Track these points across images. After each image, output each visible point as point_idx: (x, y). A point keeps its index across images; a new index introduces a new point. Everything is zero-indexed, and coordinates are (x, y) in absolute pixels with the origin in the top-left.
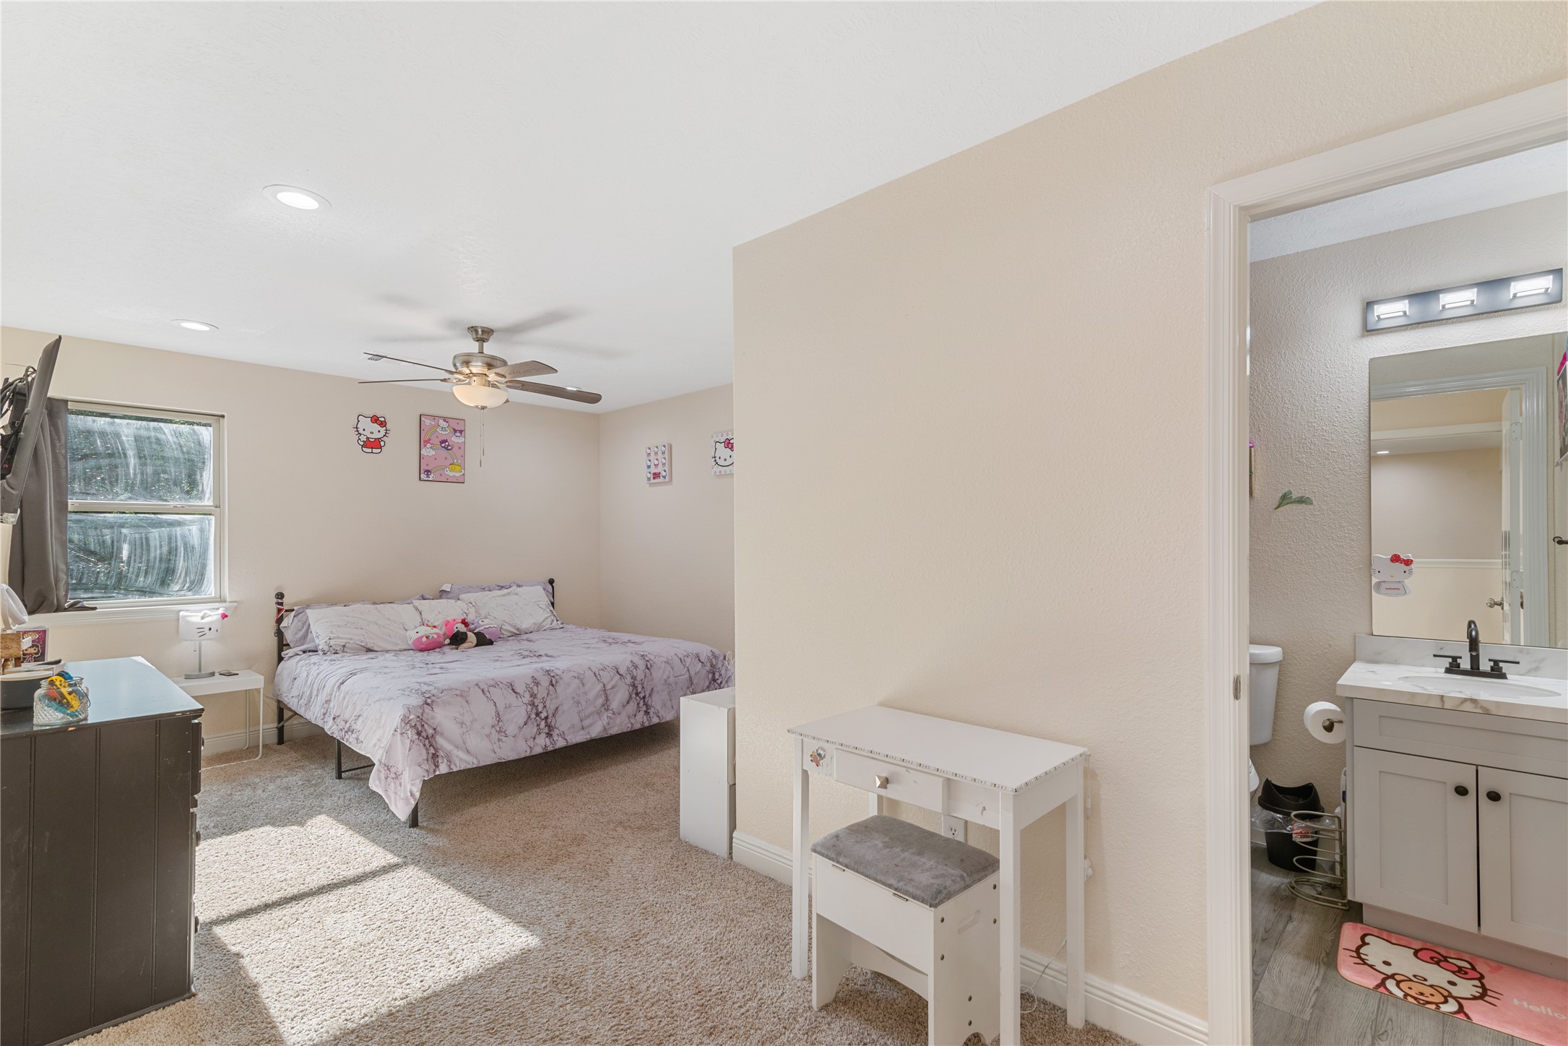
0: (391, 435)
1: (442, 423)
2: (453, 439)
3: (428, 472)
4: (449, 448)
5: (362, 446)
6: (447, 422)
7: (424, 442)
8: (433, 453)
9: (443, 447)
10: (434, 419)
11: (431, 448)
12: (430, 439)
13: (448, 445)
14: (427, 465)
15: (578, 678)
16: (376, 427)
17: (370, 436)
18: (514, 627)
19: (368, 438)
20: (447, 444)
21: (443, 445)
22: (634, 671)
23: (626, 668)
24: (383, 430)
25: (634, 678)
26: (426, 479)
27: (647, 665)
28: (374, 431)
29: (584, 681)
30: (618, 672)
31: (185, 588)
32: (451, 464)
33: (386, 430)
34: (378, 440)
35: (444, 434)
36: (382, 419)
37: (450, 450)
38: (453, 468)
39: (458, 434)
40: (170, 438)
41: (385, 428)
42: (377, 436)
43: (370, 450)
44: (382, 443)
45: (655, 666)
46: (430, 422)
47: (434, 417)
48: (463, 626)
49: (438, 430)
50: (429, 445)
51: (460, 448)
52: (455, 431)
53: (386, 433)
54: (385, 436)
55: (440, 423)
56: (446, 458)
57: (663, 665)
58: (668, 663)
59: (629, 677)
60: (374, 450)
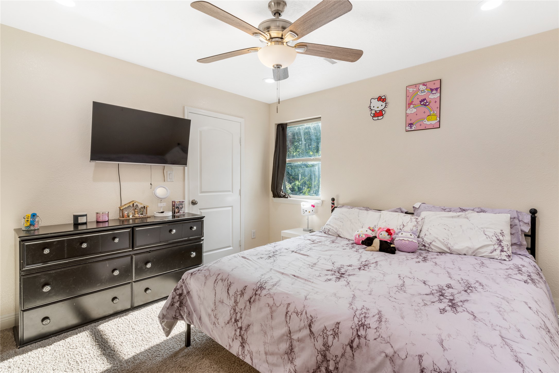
0: (389, 106)
1: (422, 87)
2: (430, 97)
3: (411, 125)
4: (427, 104)
5: (373, 117)
6: (425, 85)
7: (409, 104)
8: (415, 110)
9: (422, 105)
10: (416, 86)
11: (413, 107)
12: (413, 102)
13: (427, 102)
14: (411, 120)
15: (271, 308)
16: (381, 103)
17: (377, 109)
18: (446, 245)
19: (376, 111)
20: (425, 101)
21: (422, 103)
22: (331, 338)
23: (322, 327)
24: (384, 104)
25: (327, 346)
26: (410, 130)
27: (352, 342)
28: (378, 106)
29: (274, 314)
30: (310, 326)
31: (314, 193)
32: (428, 116)
33: (386, 103)
34: (381, 111)
35: (422, 95)
36: (383, 97)
37: (427, 105)
38: (430, 118)
39: (434, 92)
40: (312, 130)
41: (385, 103)
42: (381, 108)
43: (377, 118)
44: (384, 112)
45: (364, 350)
46: (412, 89)
47: (416, 85)
48: (387, 234)
49: (419, 93)
50: (412, 106)
51: (436, 102)
52: (432, 90)
53: (386, 105)
54: (385, 107)
55: (420, 88)
56: (424, 112)
57: (380, 359)
58: (392, 360)
59: (320, 342)
60: (379, 118)
